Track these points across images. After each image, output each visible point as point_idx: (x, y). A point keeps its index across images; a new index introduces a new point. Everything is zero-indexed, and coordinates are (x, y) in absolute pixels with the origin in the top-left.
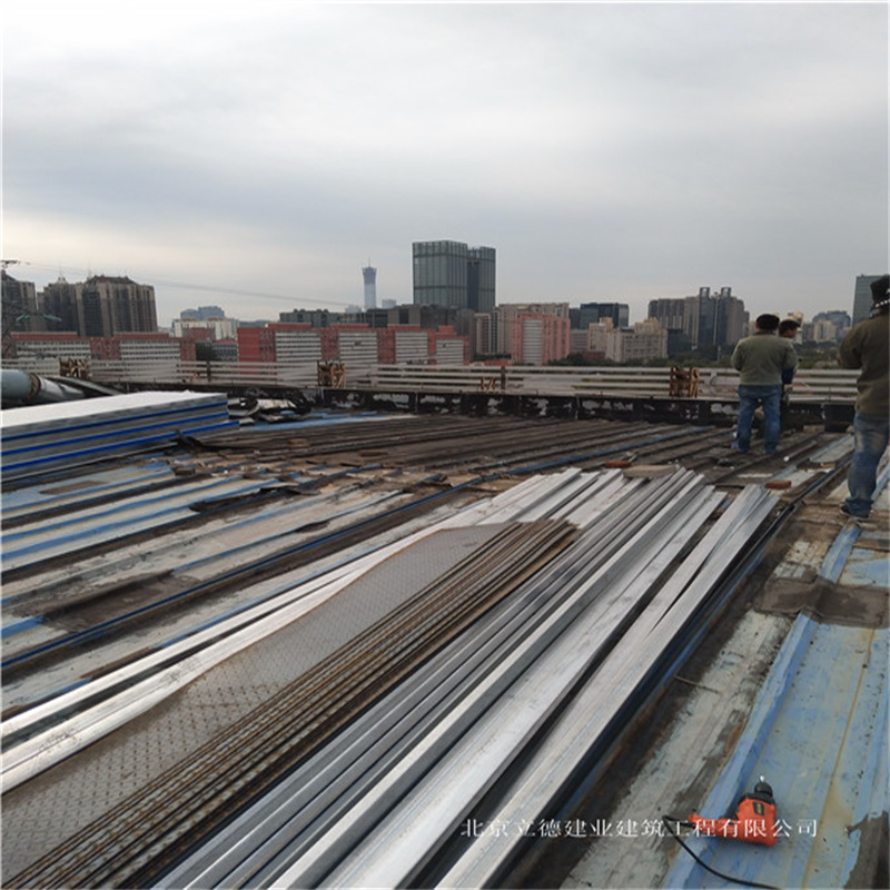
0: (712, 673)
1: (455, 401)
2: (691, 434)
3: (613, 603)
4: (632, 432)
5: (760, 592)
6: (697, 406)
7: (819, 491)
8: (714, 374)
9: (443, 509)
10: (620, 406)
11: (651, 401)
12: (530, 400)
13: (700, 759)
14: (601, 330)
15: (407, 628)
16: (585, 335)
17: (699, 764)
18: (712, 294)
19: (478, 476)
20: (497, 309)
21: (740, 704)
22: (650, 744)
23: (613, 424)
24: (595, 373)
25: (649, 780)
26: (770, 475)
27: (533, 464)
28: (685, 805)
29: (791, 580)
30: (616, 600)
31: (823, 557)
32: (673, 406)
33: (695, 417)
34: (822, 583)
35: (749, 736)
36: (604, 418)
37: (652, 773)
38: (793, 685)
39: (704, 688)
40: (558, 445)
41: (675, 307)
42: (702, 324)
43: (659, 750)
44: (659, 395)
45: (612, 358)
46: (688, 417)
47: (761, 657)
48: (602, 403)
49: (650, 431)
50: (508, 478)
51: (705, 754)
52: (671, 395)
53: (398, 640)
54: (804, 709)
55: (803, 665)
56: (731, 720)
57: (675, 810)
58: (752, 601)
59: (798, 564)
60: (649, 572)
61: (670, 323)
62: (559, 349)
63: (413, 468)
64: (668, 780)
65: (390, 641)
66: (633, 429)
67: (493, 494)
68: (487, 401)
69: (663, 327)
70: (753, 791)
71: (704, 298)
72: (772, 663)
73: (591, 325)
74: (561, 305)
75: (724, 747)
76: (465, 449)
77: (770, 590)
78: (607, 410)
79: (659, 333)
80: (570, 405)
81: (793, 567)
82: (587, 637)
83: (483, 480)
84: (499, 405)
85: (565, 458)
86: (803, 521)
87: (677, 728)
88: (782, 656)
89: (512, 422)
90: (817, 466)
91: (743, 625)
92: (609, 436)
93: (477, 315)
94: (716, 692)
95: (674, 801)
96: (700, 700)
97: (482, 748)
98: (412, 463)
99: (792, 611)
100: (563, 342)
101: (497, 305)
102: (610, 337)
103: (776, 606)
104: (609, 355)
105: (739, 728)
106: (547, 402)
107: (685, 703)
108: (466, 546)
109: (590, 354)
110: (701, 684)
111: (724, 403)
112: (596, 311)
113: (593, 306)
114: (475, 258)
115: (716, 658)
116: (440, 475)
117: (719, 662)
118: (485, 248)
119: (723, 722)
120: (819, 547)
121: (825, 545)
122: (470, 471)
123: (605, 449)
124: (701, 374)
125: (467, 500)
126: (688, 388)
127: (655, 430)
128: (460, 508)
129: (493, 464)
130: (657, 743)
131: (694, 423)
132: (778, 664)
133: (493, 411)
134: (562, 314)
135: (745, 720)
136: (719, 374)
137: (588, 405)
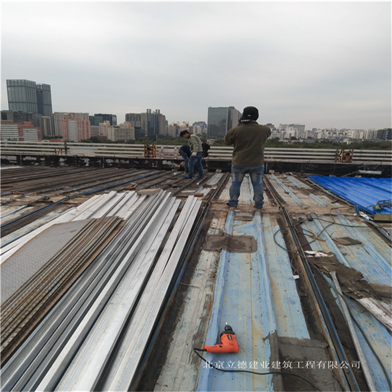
0: (194, 279)
1: (42, 159)
2: (156, 174)
3: (147, 253)
4: (130, 173)
5: (204, 242)
6: (157, 162)
7: (215, 197)
8: (162, 148)
9: (51, 214)
10: (123, 161)
11: (137, 159)
12: (81, 159)
13: (198, 319)
14: (105, 126)
15: (52, 276)
16: (97, 128)
17: (199, 321)
18: (152, 112)
19: (66, 197)
20: (53, 114)
21: (208, 291)
22: (176, 315)
23: (121, 170)
24: (103, 146)
25: (180, 332)
26: (194, 191)
27: (90, 190)
28: (198, 341)
29: (214, 235)
30: (148, 251)
31: (224, 225)
32: (146, 161)
33: (156, 166)
34: (227, 236)
35: (216, 306)
36: (116, 167)
37: (180, 328)
38: (227, 281)
39: (192, 286)
40: (100, 180)
41: (137, 117)
42: (149, 125)
43: (181, 317)
44: (139, 157)
45: (111, 139)
46: (153, 166)
47: (212, 270)
48: (115, 160)
49: (138, 173)
50: (81, 197)
51: (200, 316)
52: (145, 157)
53: (48, 283)
54: (233, 290)
55: (228, 271)
56: (207, 299)
57: (194, 344)
58: (202, 246)
59: (216, 229)
60: (158, 237)
61: (135, 124)
62: (86, 135)
63: (30, 193)
64: (188, 330)
65: (44, 284)
66: (130, 172)
67: (76, 205)
68: (59, 159)
69: (132, 126)
70: (224, 330)
71: (149, 114)
72: (216, 272)
73: (100, 124)
74: (85, 114)
75: (207, 312)
76: (54, 183)
77: (208, 240)
78: (117, 164)
79: (131, 128)
80: (100, 161)
81: (214, 230)
82: (139, 270)
83: (69, 198)
84: (65, 161)
85: (105, 186)
86: (213, 210)
87: (185, 306)
88: (220, 269)
89: (73, 169)
90: (210, 186)
91: (201, 257)
92: (121, 175)
93: (43, 117)
94: (198, 287)
95: (193, 339)
96: (192, 292)
97: (105, 331)
98: (29, 191)
99: (219, 249)
100: (88, 131)
101: (53, 112)
102: (109, 130)
103: (212, 247)
104: (109, 138)
105: (211, 302)
106: (89, 160)
107: (186, 294)
108: (72, 232)
109: (100, 137)
110: (190, 285)
111: (168, 160)
112: (102, 117)
113: (100, 115)
114: (40, 89)
115: (194, 272)
116: (46, 197)
117: (196, 274)
118: (45, 85)
119: (204, 300)
120: (222, 221)
121: (224, 220)
122: (60, 194)
123: (121, 182)
124: (157, 148)
125: (63, 208)
126: (152, 154)
127: (140, 172)
128: (61, 212)
129: (71, 190)
130: (179, 314)
131: (156, 169)
132: (219, 272)
133: (63, 164)
134: (86, 118)
135: (212, 298)
136: (165, 148)
137: (109, 161)
